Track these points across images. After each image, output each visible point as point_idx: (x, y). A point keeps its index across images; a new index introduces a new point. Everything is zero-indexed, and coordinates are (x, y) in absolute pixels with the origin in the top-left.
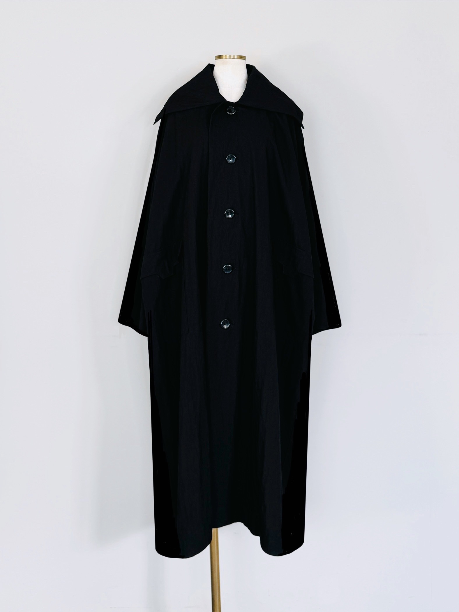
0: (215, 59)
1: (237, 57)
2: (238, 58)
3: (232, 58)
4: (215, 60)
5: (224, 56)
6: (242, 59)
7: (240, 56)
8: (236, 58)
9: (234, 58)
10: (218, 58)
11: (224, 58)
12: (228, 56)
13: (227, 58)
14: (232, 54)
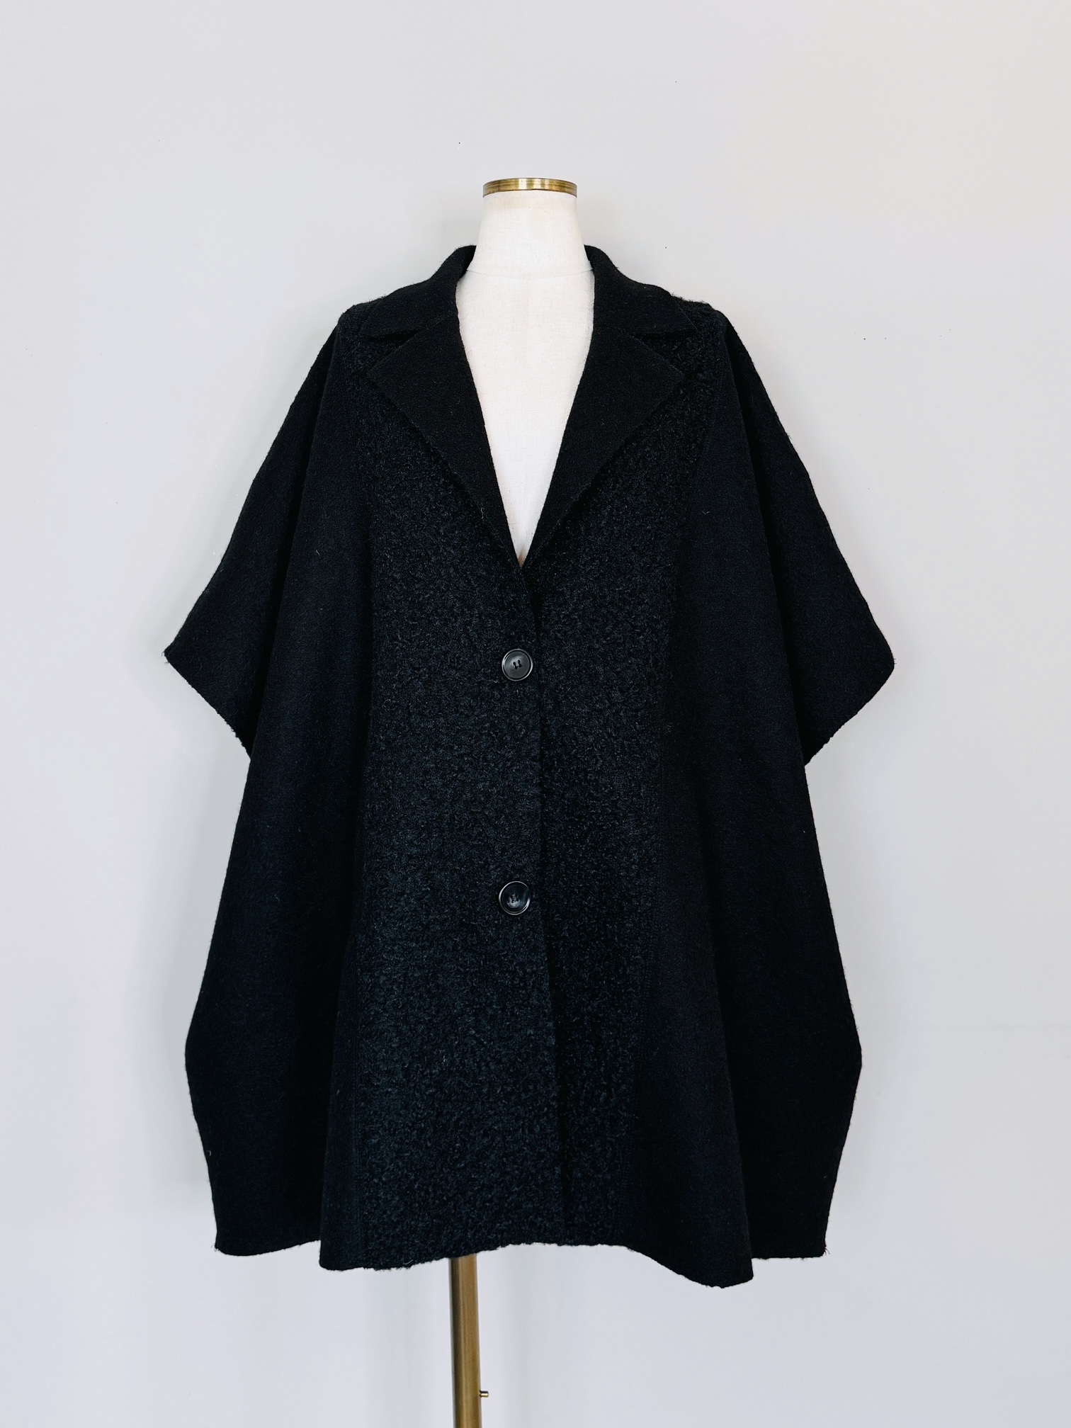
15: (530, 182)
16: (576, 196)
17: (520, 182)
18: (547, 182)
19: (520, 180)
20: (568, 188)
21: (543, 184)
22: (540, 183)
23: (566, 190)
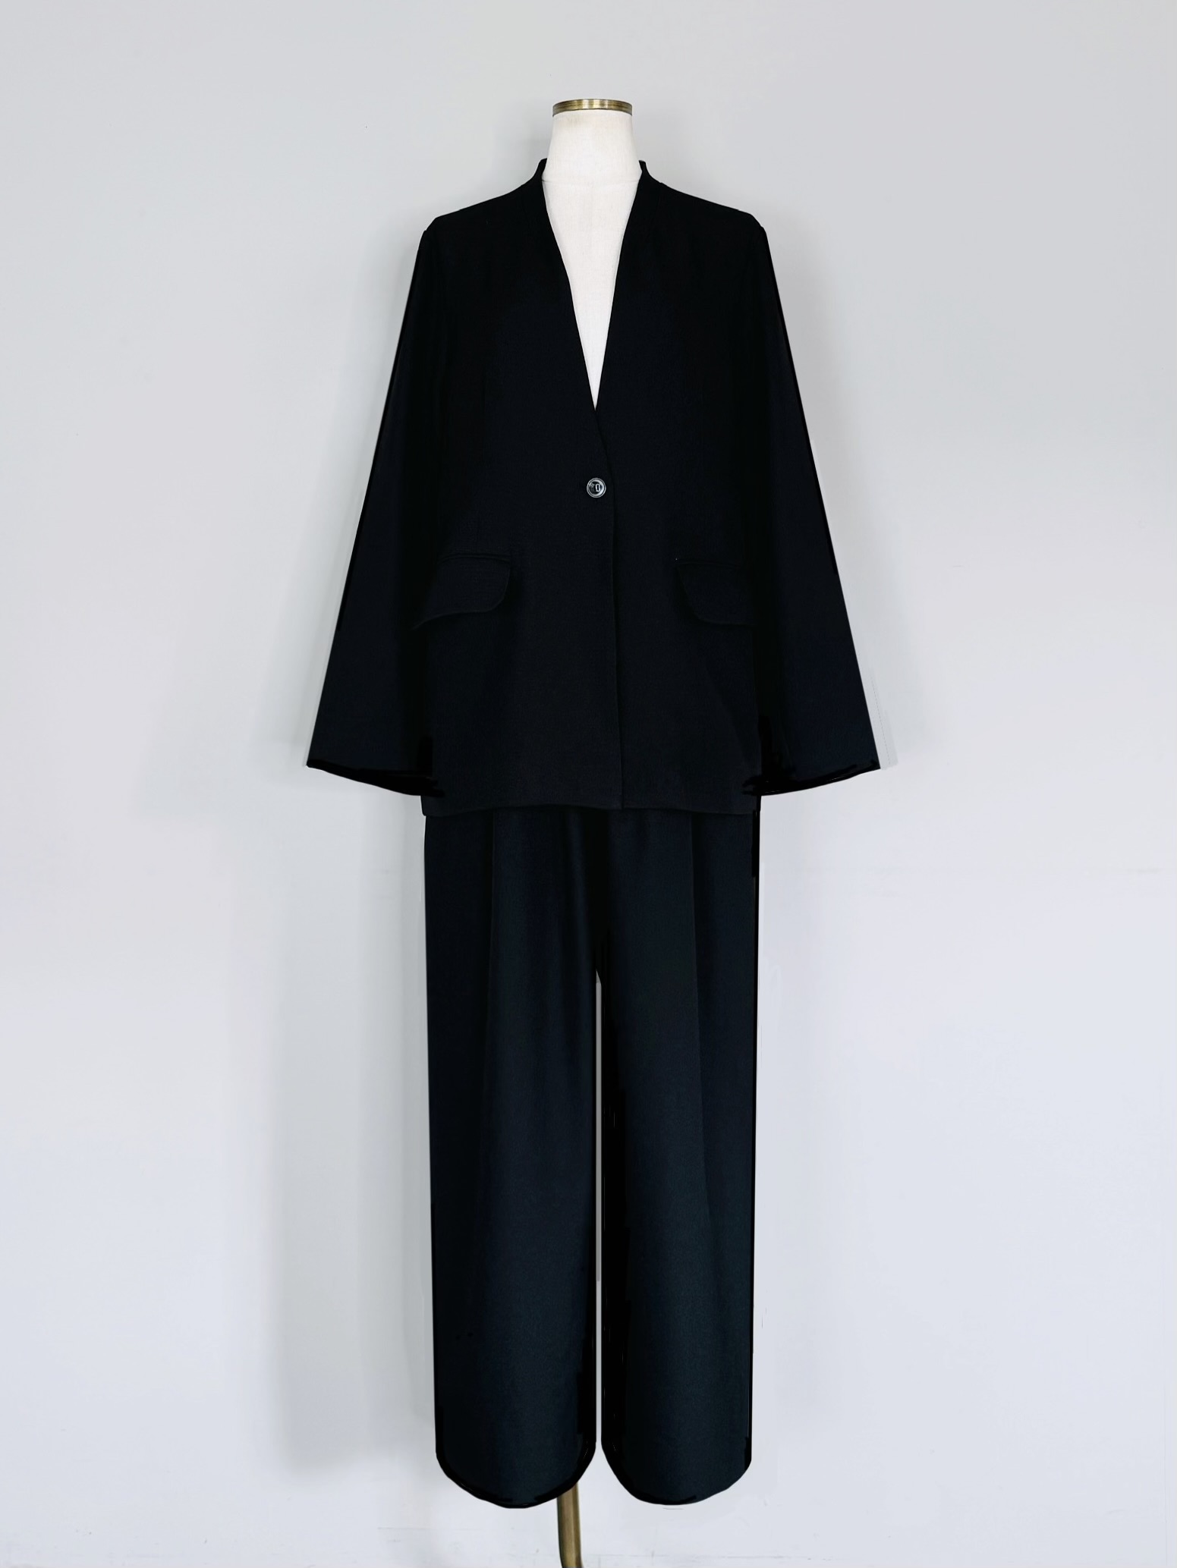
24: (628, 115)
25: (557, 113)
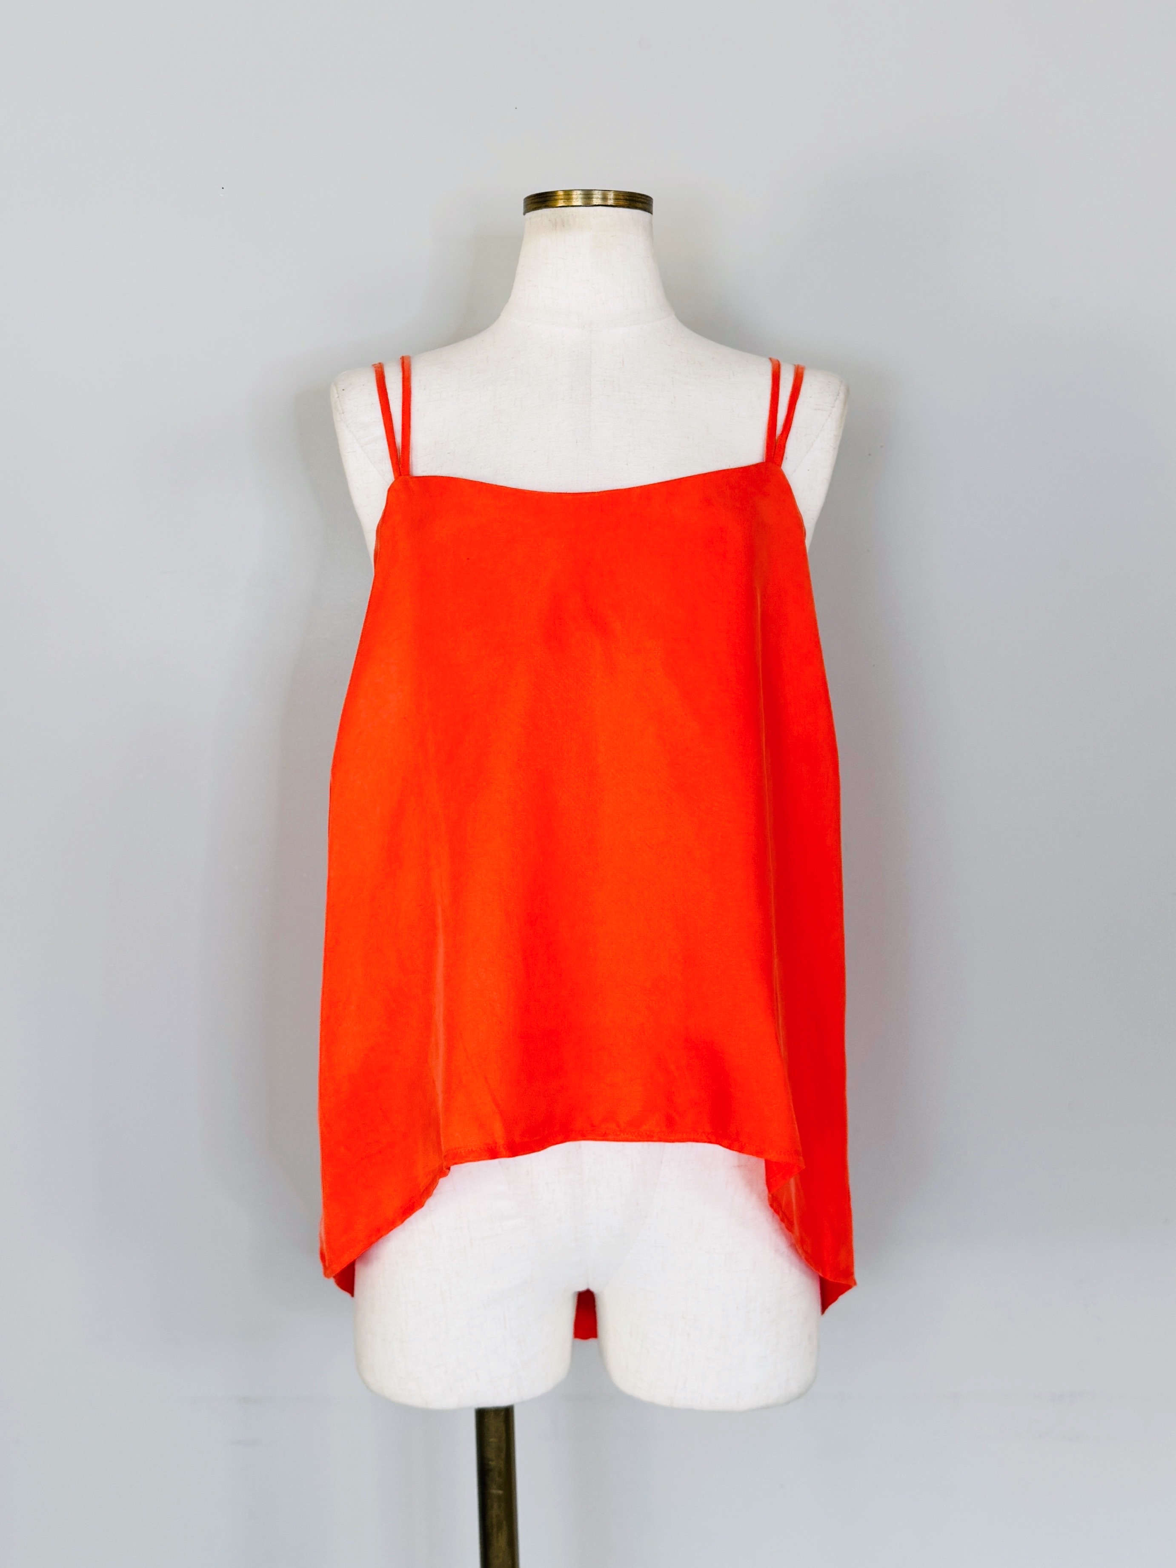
0: (522, 210)
1: (616, 199)
2: (621, 203)
3: (599, 202)
4: (524, 214)
5: (561, 193)
6: (636, 208)
7: (629, 192)
8: (611, 202)
9: (604, 204)
10: (535, 206)
11: (561, 203)
12: (577, 199)
13: (574, 204)
14: (596, 184)
15: (588, 195)
16: (652, 213)
17: (574, 196)
18: (611, 196)
19: (575, 193)
20: (642, 203)
21: (605, 198)
22: (600, 196)
23: (640, 205)
24: (650, 214)
25: (528, 212)
